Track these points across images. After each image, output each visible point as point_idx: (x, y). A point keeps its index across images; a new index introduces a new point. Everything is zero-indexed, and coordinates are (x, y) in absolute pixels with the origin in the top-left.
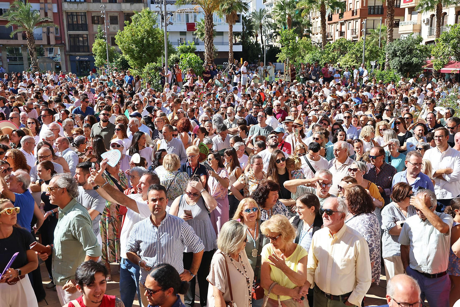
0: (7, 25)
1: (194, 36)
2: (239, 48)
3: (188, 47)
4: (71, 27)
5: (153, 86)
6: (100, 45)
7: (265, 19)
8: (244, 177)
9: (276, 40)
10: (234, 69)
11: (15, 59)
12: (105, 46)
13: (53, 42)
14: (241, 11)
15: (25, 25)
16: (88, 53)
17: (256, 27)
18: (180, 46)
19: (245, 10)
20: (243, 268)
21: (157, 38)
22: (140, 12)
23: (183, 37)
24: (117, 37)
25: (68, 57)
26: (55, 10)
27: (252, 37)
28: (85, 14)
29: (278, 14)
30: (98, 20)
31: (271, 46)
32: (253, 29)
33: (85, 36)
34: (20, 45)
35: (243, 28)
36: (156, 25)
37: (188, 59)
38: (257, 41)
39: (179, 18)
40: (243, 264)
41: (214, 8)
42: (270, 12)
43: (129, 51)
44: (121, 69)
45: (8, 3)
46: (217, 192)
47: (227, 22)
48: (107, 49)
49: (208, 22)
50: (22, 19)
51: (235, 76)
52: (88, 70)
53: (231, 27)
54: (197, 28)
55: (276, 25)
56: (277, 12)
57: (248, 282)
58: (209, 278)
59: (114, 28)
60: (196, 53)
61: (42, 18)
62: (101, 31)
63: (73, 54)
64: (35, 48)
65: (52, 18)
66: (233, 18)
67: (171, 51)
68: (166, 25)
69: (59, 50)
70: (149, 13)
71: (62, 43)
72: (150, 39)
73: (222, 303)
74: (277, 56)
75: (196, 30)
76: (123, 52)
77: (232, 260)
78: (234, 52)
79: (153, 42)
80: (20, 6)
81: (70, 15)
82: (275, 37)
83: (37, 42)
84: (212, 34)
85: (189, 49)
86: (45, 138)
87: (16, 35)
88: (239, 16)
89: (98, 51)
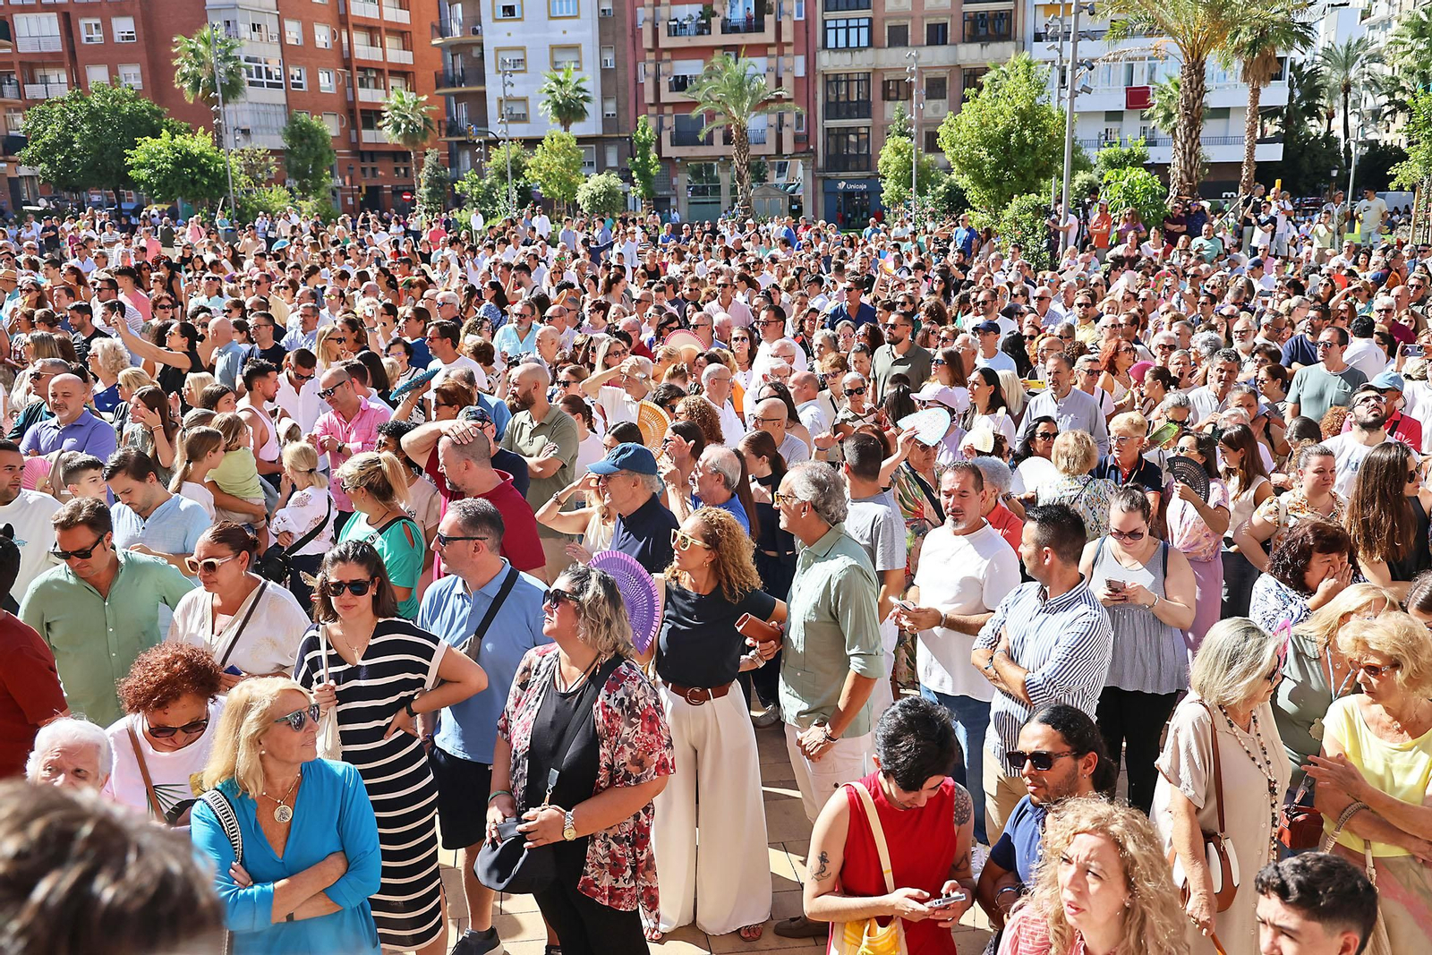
0: (695, 113)
1: (1145, 124)
2: (1274, 153)
3: (1126, 151)
4: (833, 110)
5: (1027, 254)
6: (899, 152)
7: (1363, 66)
8: (1274, 504)
9: (1393, 127)
10: (1257, 210)
11: (703, 192)
12: (911, 153)
13: (788, 148)
14: (1290, 47)
15: (732, 109)
16: (868, 174)
17: (1330, 91)
18: (1105, 151)
19: (1302, 44)
20: (1260, 752)
21: (1044, 130)
22: (1004, 64)
23: (1113, 125)
24: (942, 130)
25: (820, 183)
26: (801, 72)
27: (1315, 122)
28: (867, 77)
29: (1408, 48)
30: (897, 89)
31: (1373, 144)
32: (1319, 97)
33: (863, 130)
34: (716, 158)
35: (1291, 96)
36: (1044, 97)
37: (1125, 184)
38: (1329, 131)
39: (1106, 76)
40: (1262, 740)
41: (1210, 42)
42: (1382, 45)
43: (971, 166)
44: (944, 211)
45: (700, 62)
46: (1192, 541)
47: (1246, 80)
48: (914, 160)
49: (1191, 83)
50: (727, 96)
51: (1257, 228)
52: (865, 215)
53: (1256, 93)
54: (1155, 99)
55: (1398, 80)
56: (1404, 44)
57: (1272, 790)
58: (1163, 762)
59: (936, 110)
60: (1148, 168)
61: (770, 91)
62: (902, 117)
63: (833, 175)
64: (748, 164)
65: (792, 90)
66: (1263, 67)
67: (1080, 164)
68: (1074, 94)
69: (801, 167)
70: (1029, 64)
71: (808, 150)
72: (1027, 132)
73: (1192, 835)
74: (1392, 171)
75: (1152, 105)
76: (956, 167)
77: (1231, 726)
78: (1257, 163)
79: (1035, 140)
80: (725, 66)
81: (833, 81)
82: (1388, 118)
83: (754, 150)
84: (1196, 114)
85: (1128, 157)
86: (768, 372)
87: (710, 135)
88: (1281, 60)
89: (892, 167)
